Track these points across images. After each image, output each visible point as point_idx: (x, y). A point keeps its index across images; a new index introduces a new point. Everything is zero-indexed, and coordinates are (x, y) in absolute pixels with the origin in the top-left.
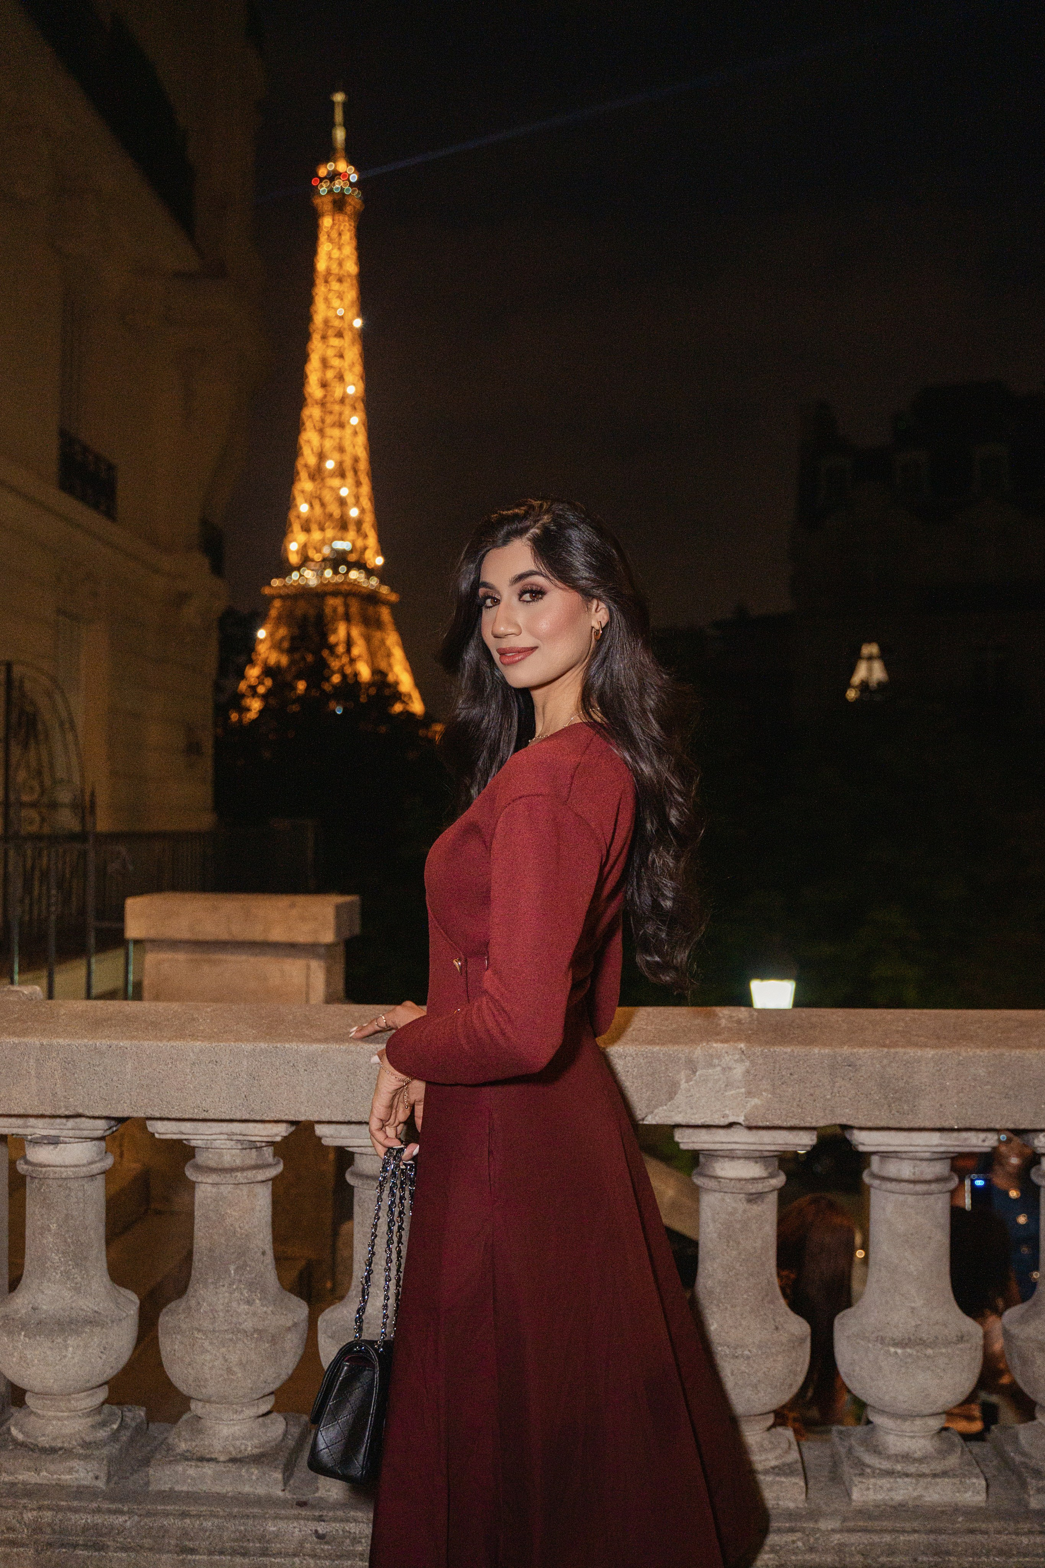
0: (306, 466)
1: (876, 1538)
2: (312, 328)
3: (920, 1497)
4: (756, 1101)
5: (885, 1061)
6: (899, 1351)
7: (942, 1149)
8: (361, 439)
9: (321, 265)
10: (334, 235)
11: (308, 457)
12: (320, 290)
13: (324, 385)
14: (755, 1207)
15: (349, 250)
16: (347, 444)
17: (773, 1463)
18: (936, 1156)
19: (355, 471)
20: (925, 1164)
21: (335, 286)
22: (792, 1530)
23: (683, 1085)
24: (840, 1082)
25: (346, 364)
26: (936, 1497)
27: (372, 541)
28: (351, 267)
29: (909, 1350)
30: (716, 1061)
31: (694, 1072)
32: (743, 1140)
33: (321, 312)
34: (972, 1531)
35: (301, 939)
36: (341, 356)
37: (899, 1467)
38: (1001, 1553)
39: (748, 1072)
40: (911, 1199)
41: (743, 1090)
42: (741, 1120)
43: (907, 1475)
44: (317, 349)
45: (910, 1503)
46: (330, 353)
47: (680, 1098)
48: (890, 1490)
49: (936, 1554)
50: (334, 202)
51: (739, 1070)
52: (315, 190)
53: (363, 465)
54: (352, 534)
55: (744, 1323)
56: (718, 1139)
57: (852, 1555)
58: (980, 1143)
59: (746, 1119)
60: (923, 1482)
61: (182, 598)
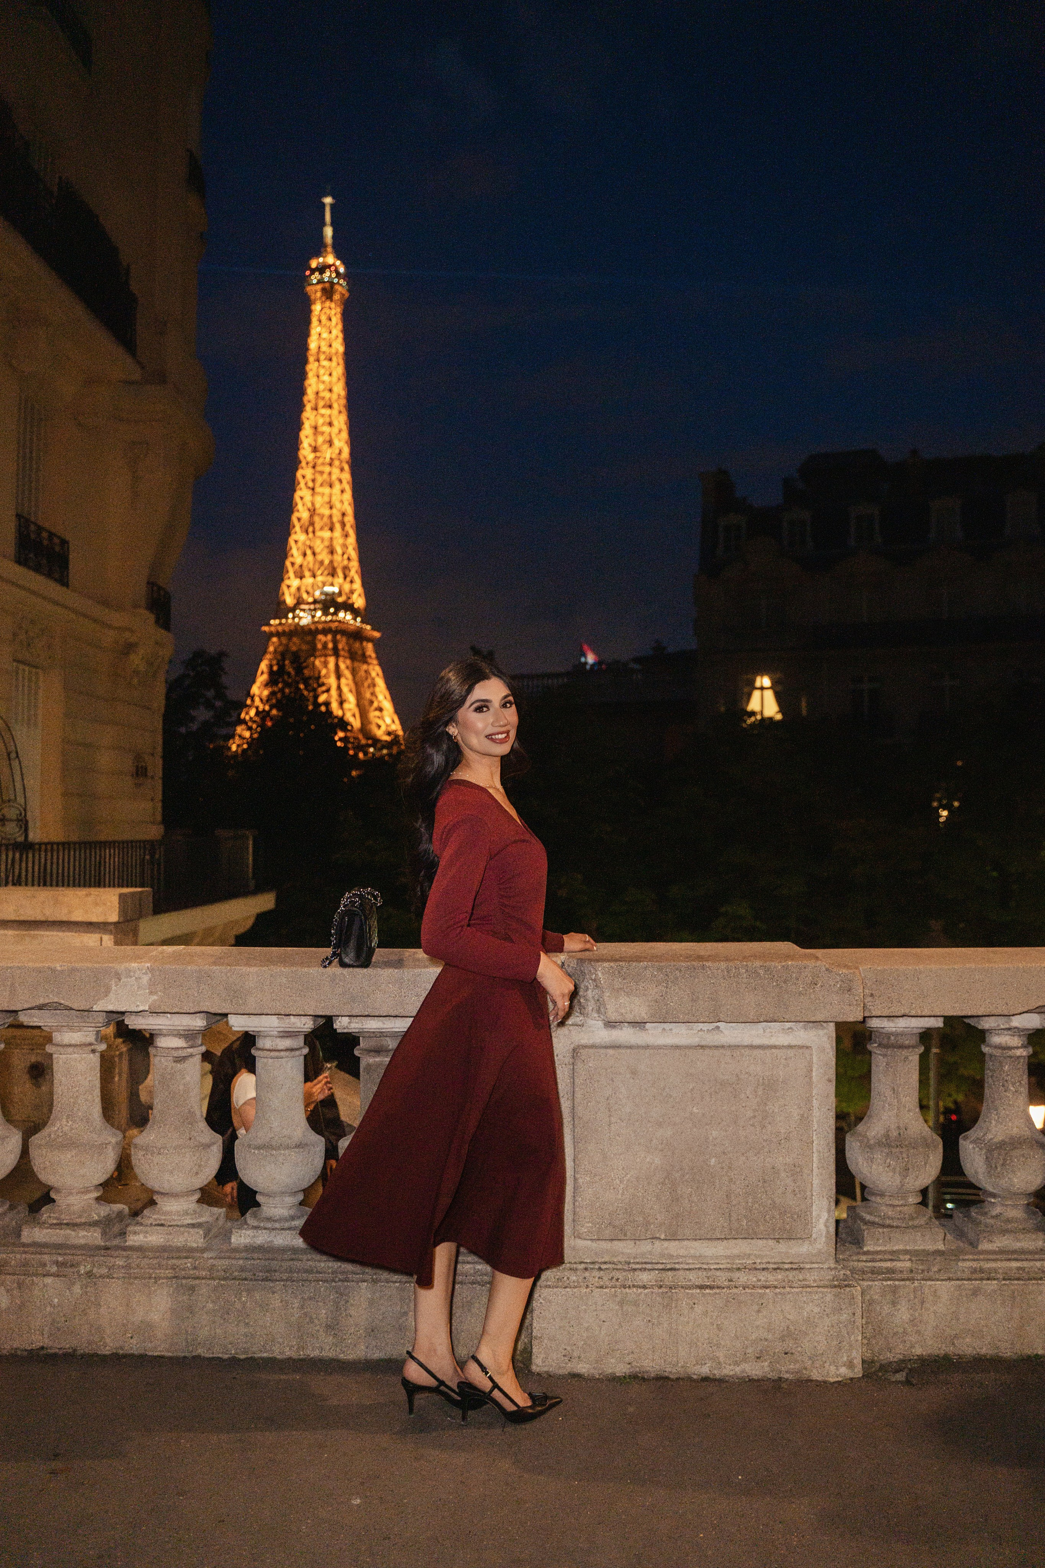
0: (299, 519)
1: (234, 1262)
2: (305, 399)
3: (272, 1241)
4: (155, 997)
5: (229, 974)
6: (256, 1152)
7: (281, 1029)
8: (348, 496)
9: (313, 345)
10: (324, 318)
11: (301, 513)
12: (312, 367)
13: (315, 449)
14: (179, 1065)
15: (337, 331)
16: (335, 500)
17: (190, 1221)
18: (281, 1034)
19: (343, 525)
20: (278, 1040)
21: (325, 363)
22: (186, 1258)
23: (114, 988)
24: (202, 986)
25: (335, 430)
26: (281, 1241)
27: (358, 585)
28: (339, 347)
29: (262, 1151)
30: (132, 974)
31: (120, 980)
32: (163, 1023)
33: (312, 385)
34: (292, 1260)
35: (94, 919)
36: (330, 424)
37: (262, 1225)
38: (306, 1271)
39: (150, 980)
40: (270, 1061)
41: (147, 991)
42: (147, 1008)
43: (265, 1229)
44: (309, 417)
45: (266, 1246)
46: (321, 421)
47: (112, 995)
48: (254, 1237)
49: (268, 1271)
50: (324, 290)
51: (145, 979)
52: (305, 280)
53: (350, 519)
54: (340, 579)
55: (170, 1134)
56: (150, 1022)
57: (218, 1271)
58: (302, 1026)
59: (149, 1008)
60: (274, 1233)
61: (130, 648)
